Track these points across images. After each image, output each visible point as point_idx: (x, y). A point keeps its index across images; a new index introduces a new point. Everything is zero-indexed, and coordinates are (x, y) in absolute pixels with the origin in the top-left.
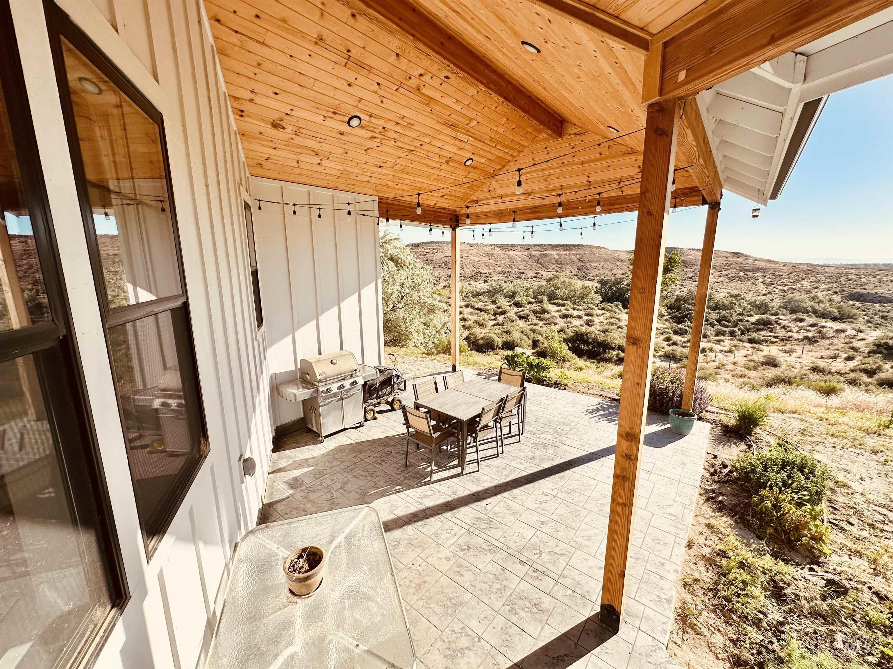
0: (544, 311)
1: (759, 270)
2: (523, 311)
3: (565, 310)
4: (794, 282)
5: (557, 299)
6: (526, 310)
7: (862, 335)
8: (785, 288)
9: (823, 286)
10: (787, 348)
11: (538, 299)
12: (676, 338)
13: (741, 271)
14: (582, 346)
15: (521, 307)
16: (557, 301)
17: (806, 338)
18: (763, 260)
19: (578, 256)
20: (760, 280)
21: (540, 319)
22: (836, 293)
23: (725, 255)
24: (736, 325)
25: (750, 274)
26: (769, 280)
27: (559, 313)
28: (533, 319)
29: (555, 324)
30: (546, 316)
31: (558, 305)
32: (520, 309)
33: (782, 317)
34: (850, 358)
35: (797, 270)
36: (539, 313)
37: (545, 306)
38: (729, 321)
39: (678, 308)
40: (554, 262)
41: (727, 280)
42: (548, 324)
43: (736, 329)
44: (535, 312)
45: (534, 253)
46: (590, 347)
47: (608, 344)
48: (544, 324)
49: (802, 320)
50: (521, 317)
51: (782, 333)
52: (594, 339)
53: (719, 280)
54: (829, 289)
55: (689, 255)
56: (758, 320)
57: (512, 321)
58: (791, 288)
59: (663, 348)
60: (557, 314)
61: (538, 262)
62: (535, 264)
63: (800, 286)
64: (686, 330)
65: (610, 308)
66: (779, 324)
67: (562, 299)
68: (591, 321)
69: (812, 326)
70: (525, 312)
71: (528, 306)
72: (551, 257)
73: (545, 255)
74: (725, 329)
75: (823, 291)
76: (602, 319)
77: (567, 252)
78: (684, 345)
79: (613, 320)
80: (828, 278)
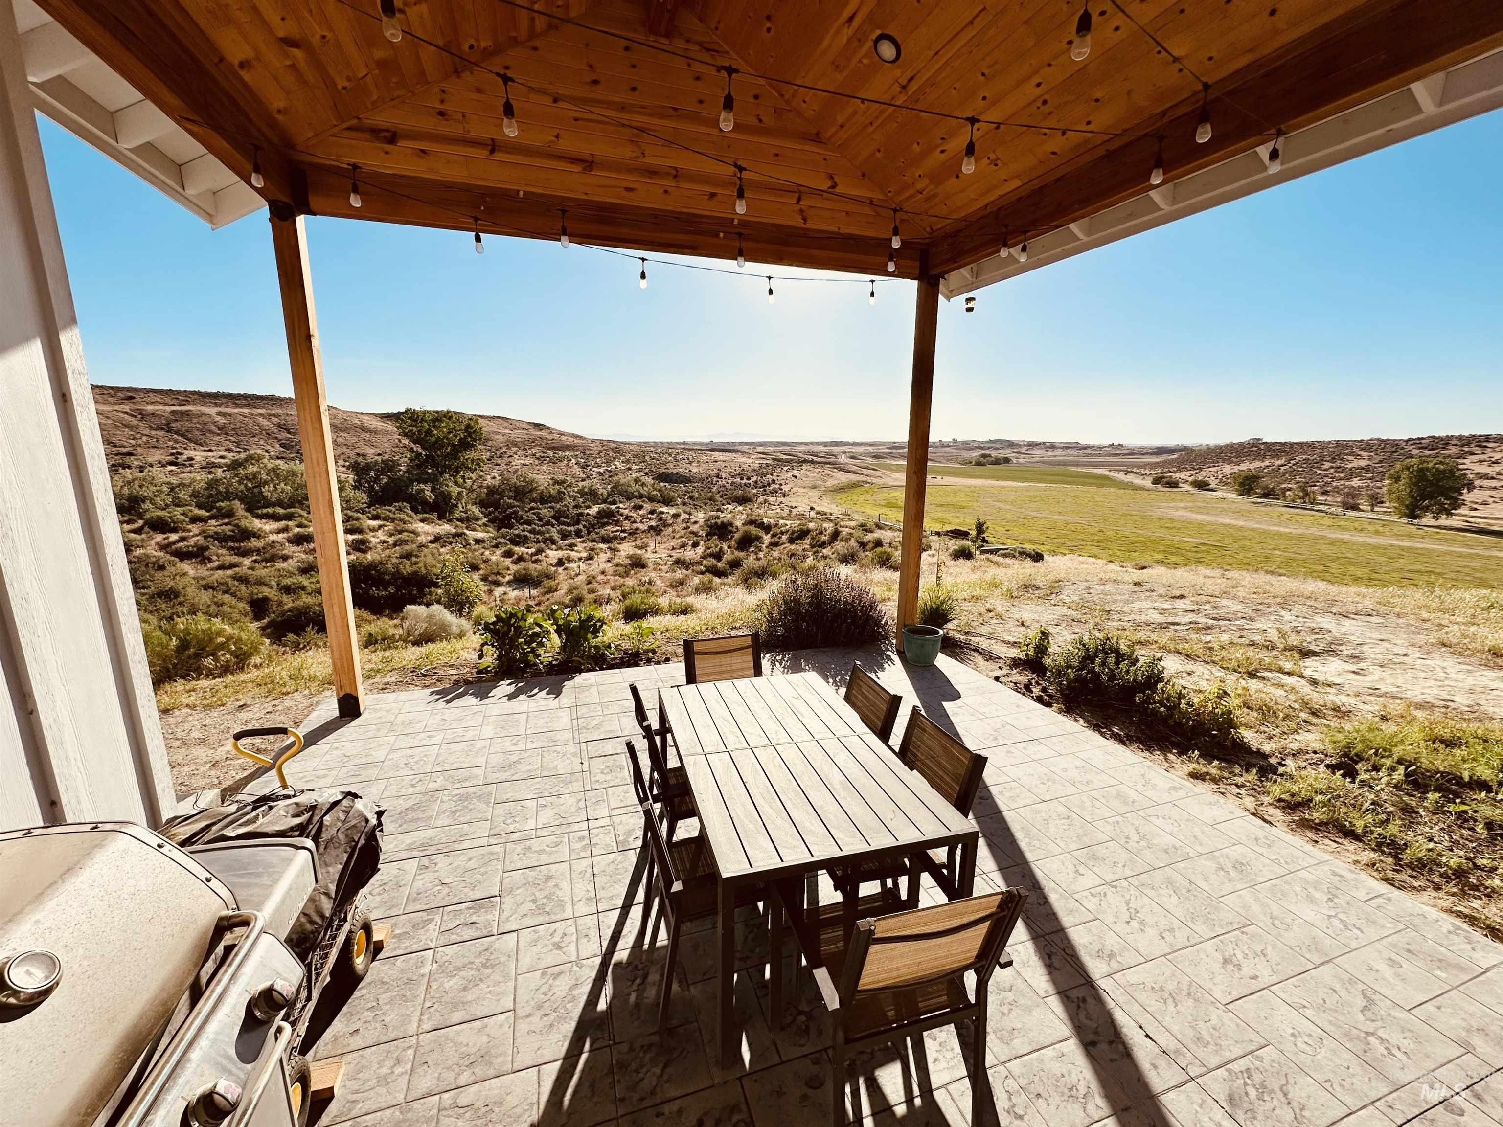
0: (247, 534)
1: (569, 448)
2: (182, 539)
3: (299, 526)
4: (608, 463)
5: (267, 506)
6: (194, 535)
7: (694, 519)
8: (602, 470)
9: (634, 467)
10: (639, 542)
11: (219, 509)
12: (519, 550)
13: (548, 449)
14: (374, 591)
15: (174, 530)
16: (270, 510)
17: (651, 527)
18: (569, 435)
19: (275, 420)
21: (245, 553)
22: (646, 474)
23: (524, 426)
24: (578, 523)
25: (560, 453)
26: (583, 460)
27: (285, 535)
28: (220, 554)
29: (285, 558)
30: (254, 543)
31: (276, 518)
32: (174, 537)
33: (621, 506)
34: (695, 545)
35: (605, 448)
36: (232, 539)
37: (244, 523)
38: (567, 517)
39: (496, 505)
40: (215, 429)
41: (537, 462)
42: (267, 561)
43: (581, 527)
44: (222, 539)
45: (150, 408)
46: (392, 590)
47: (424, 577)
48: (255, 561)
49: (640, 507)
50: (183, 555)
51: (627, 525)
52: (393, 574)
53: (527, 462)
54: (640, 470)
56: (599, 512)
57: (162, 568)
58: (607, 470)
59: (508, 569)
60: (280, 537)
61: (168, 428)
62: (161, 433)
63: (614, 467)
64: (526, 536)
65: (392, 515)
66: (622, 515)
67: (280, 503)
68: (363, 542)
69: (652, 512)
70: (192, 541)
71: (195, 529)
72: (207, 420)
73: (187, 414)
74: (569, 529)
75: (636, 472)
76: (381, 535)
77: (246, 411)
78: (534, 558)
79: (404, 536)
80: (635, 456)
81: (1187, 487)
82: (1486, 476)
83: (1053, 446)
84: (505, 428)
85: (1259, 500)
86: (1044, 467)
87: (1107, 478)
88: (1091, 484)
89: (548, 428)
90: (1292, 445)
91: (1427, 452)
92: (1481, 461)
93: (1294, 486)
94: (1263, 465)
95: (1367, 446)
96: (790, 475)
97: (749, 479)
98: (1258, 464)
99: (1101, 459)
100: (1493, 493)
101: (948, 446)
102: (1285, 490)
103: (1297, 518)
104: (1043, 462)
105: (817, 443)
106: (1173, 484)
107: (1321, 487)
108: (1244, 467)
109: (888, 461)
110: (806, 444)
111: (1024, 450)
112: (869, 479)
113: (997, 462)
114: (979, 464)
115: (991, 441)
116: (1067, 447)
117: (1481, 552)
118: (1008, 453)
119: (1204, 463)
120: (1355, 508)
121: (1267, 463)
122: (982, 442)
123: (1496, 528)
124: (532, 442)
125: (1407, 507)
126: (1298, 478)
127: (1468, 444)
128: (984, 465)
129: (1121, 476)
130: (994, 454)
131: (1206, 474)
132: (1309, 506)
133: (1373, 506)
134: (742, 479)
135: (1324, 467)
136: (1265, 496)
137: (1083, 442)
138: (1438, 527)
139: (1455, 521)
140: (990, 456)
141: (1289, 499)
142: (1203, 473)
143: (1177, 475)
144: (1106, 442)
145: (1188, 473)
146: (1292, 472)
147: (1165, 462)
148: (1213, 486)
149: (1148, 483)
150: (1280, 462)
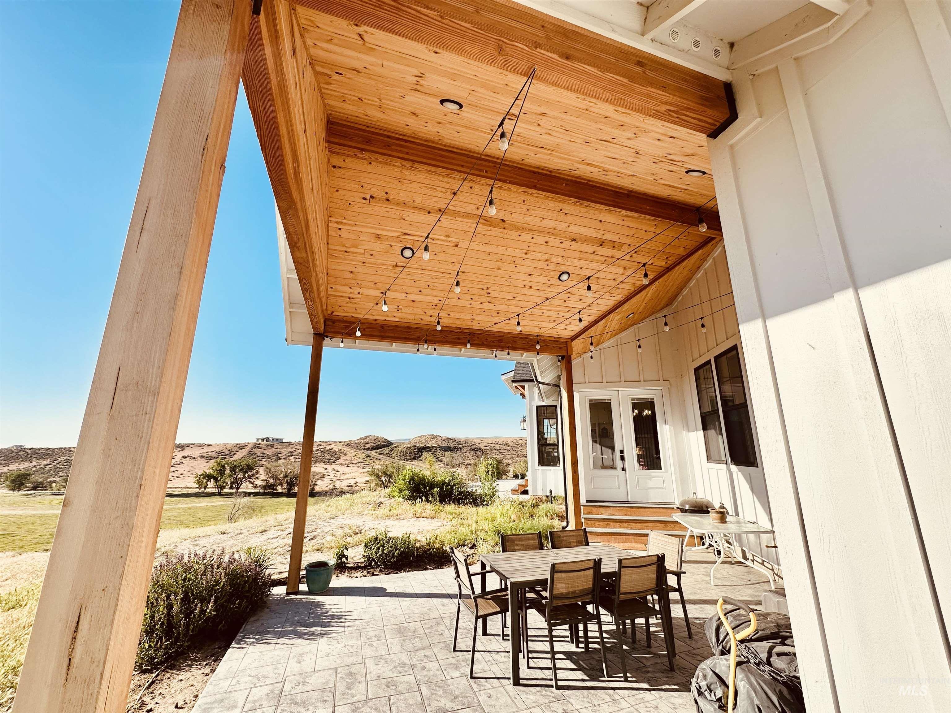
85: (30, 492)
90: (53, 450)
93: (58, 479)
94: (31, 465)
98: (27, 464)
102: (51, 482)
108: (14, 467)
117: (175, 507)
121: (34, 463)
123: (176, 493)
126: (61, 474)
136: (35, 488)
141: (55, 489)
146: (56, 469)
150: (45, 462)
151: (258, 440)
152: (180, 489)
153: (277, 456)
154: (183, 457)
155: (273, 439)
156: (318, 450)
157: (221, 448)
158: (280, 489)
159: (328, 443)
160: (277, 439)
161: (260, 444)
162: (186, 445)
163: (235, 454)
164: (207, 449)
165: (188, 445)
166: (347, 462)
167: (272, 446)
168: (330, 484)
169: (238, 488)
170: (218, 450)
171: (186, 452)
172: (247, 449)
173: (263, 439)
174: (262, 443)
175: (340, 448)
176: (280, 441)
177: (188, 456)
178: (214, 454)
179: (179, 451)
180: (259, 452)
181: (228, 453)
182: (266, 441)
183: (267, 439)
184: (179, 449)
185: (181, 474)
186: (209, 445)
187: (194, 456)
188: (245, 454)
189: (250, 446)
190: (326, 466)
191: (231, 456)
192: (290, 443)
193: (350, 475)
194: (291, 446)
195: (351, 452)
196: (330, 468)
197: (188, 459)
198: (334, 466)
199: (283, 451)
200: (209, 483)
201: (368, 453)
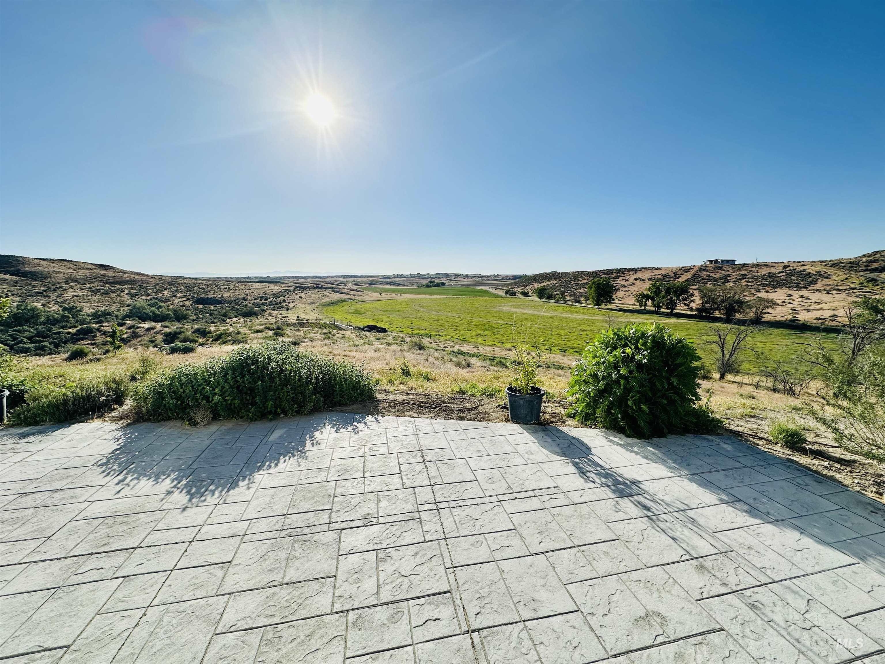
1: (127, 282)
4: (157, 293)
9: (180, 294)
13: (108, 283)
20: (126, 292)
22: (188, 299)
23: (89, 267)
25: (118, 286)
26: (135, 291)
35: (162, 282)
41: (90, 293)
54: (184, 297)
55: (39, 265)
58: (154, 298)
63: (161, 295)
75: (179, 298)
80: (186, 287)
81: (520, 295)
82: (624, 286)
83: (466, 276)
84: (69, 268)
85: (545, 300)
86: (461, 288)
87: (487, 292)
88: (476, 296)
89: (113, 268)
91: (607, 276)
92: (623, 280)
93: (559, 293)
94: (549, 283)
95: (587, 274)
96: (298, 296)
97: (266, 300)
98: (548, 283)
99: (489, 282)
100: (625, 293)
101: (414, 277)
102: (555, 295)
103: (556, 308)
104: (461, 285)
105: (339, 276)
106: (514, 294)
107: (570, 293)
108: (542, 284)
109: (377, 286)
110: (332, 277)
111: (453, 278)
112: (353, 297)
113: (438, 285)
114: (428, 286)
115: (437, 274)
116: (474, 276)
118: (445, 280)
119: (528, 283)
120: (579, 302)
121: (551, 282)
122: (433, 275)
123: (625, 308)
124: (93, 279)
125: (596, 301)
126: (561, 289)
127: (619, 272)
128: (430, 287)
129: (494, 291)
130: (437, 281)
131: (529, 289)
132: (563, 302)
133: (586, 301)
134: (261, 300)
135: (571, 284)
136: (548, 298)
137: (482, 274)
138: (607, 309)
139: (613, 306)
140: (434, 282)
141: (556, 299)
142: (527, 288)
143: (517, 289)
144: (492, 274)
145: (521, 288)
146: (560, 286)
147: (512, 283)
148: (530, 294)
149: (502, 293)
150: (555, 282)
151: (705, 263)
152: (628, 306)
153: (726, 279)
154: (635, 279)
155: (722, 261)
156: (782, 272)
157: (667, 272)
158: (717, 314)
159: (802, 263)
160: (728, 261)
161: (706, 266)
162: (639, 268)
163: (680, 277)
164: (656, 272)
165: (640, 269)
166: (828, 288)
167: (721, 268)
168: (790, 314)
169: (672, 309)
170: (664, 273)
171: (639, 275)
172: (692, 272)
173: (711, 262)
174: (711, 265)
175: (818, 269)
176: (732, 263)
177: (639, 279)
178: (660, 277)
179: (633, 274)
180: (704, 275)
181: (673, 275)
182: (715, 263)
183: (716, 262)
184: (633, 272)
185: (632, 294)
186: (658, 269)
187: (643, 278)
188: (690, 277)
189: (695, 269)
190: (791, 292)
191: (675, 279)
192: (743, 265)
193: (828, 304)
194: (744, 268)
195: (838, 276)
196: (795, 294)
197: (638, 281)
198: (804, 292)
199: (734, 274)
200: (647, 302)
201: (873, 275)
